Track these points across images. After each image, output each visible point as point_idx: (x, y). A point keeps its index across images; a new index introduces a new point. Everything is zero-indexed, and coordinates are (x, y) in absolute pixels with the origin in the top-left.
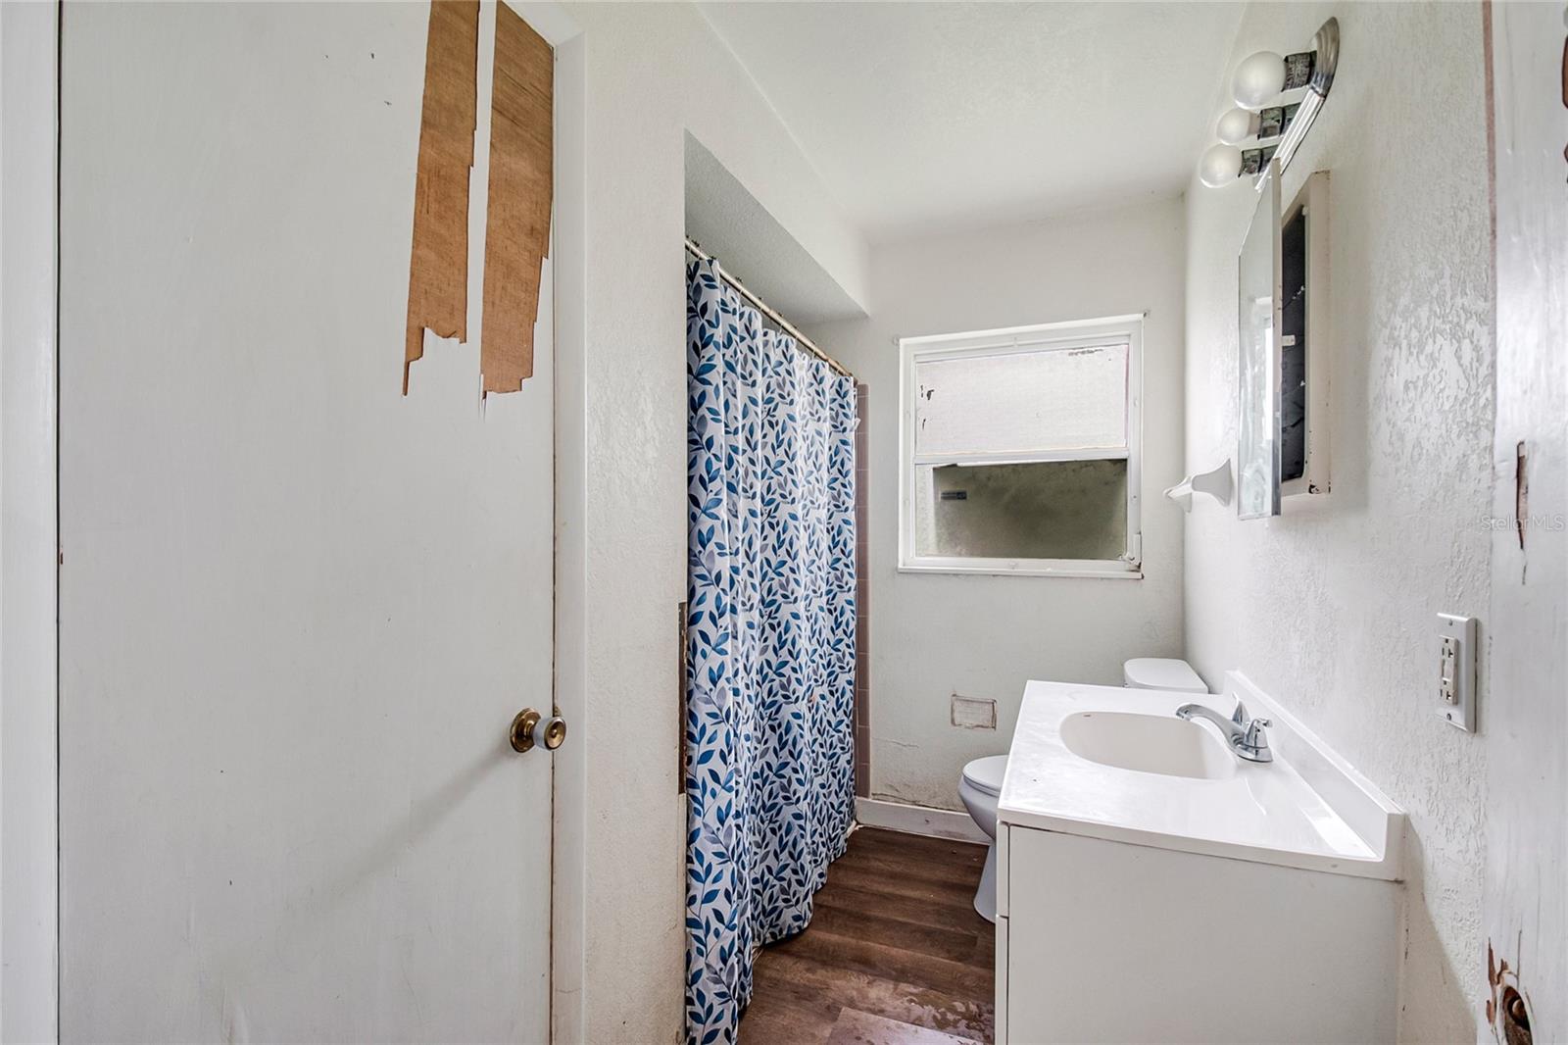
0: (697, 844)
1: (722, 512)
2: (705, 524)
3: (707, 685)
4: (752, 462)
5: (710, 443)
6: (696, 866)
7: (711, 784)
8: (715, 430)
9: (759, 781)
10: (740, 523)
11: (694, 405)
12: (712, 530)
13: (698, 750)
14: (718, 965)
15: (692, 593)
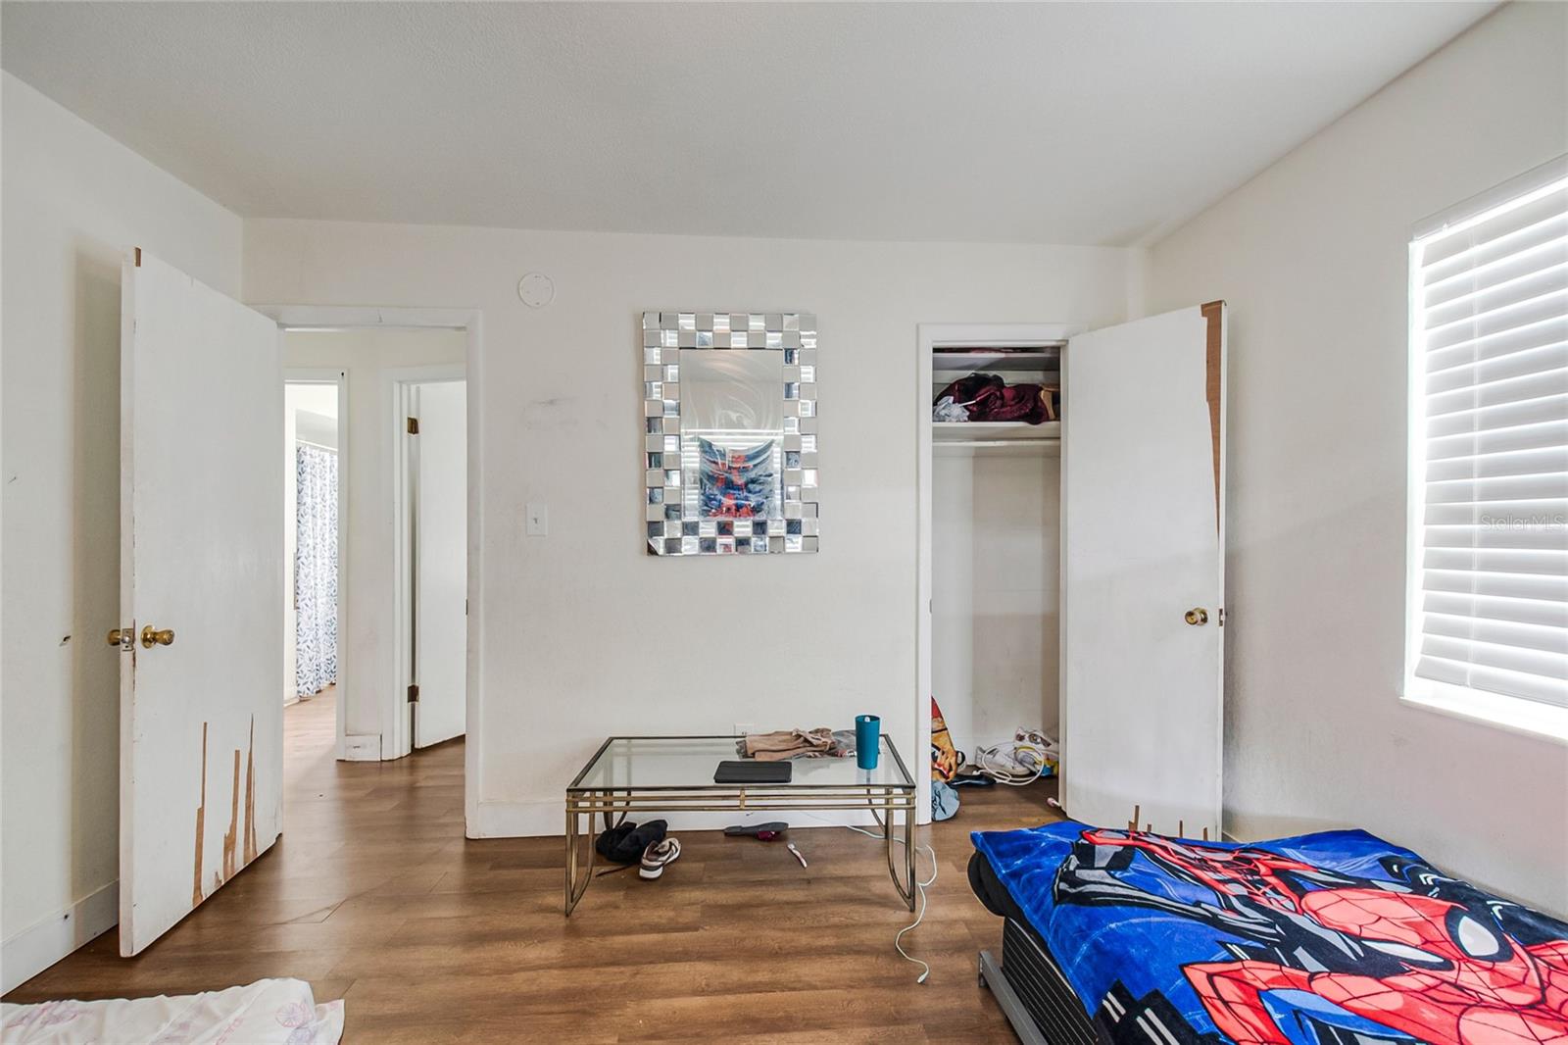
0: (301, 625)
1: (310, 525)
2: (303, 529)
3: (304, 578)
4: (324, 506)
5: (305, 504)
6: (300, 632)
7: (305, 607)
8: (308, 500)
9: (329, 623)
10: (319, 528)
11: (299, 492)
12: (305, 531)
13: (300, 598)
14: (308, 662)
15: (298, 550)
